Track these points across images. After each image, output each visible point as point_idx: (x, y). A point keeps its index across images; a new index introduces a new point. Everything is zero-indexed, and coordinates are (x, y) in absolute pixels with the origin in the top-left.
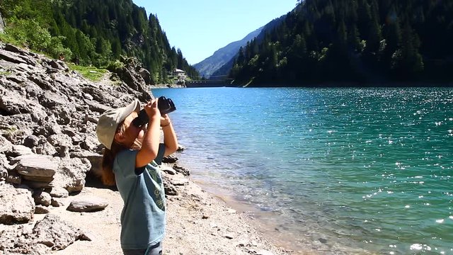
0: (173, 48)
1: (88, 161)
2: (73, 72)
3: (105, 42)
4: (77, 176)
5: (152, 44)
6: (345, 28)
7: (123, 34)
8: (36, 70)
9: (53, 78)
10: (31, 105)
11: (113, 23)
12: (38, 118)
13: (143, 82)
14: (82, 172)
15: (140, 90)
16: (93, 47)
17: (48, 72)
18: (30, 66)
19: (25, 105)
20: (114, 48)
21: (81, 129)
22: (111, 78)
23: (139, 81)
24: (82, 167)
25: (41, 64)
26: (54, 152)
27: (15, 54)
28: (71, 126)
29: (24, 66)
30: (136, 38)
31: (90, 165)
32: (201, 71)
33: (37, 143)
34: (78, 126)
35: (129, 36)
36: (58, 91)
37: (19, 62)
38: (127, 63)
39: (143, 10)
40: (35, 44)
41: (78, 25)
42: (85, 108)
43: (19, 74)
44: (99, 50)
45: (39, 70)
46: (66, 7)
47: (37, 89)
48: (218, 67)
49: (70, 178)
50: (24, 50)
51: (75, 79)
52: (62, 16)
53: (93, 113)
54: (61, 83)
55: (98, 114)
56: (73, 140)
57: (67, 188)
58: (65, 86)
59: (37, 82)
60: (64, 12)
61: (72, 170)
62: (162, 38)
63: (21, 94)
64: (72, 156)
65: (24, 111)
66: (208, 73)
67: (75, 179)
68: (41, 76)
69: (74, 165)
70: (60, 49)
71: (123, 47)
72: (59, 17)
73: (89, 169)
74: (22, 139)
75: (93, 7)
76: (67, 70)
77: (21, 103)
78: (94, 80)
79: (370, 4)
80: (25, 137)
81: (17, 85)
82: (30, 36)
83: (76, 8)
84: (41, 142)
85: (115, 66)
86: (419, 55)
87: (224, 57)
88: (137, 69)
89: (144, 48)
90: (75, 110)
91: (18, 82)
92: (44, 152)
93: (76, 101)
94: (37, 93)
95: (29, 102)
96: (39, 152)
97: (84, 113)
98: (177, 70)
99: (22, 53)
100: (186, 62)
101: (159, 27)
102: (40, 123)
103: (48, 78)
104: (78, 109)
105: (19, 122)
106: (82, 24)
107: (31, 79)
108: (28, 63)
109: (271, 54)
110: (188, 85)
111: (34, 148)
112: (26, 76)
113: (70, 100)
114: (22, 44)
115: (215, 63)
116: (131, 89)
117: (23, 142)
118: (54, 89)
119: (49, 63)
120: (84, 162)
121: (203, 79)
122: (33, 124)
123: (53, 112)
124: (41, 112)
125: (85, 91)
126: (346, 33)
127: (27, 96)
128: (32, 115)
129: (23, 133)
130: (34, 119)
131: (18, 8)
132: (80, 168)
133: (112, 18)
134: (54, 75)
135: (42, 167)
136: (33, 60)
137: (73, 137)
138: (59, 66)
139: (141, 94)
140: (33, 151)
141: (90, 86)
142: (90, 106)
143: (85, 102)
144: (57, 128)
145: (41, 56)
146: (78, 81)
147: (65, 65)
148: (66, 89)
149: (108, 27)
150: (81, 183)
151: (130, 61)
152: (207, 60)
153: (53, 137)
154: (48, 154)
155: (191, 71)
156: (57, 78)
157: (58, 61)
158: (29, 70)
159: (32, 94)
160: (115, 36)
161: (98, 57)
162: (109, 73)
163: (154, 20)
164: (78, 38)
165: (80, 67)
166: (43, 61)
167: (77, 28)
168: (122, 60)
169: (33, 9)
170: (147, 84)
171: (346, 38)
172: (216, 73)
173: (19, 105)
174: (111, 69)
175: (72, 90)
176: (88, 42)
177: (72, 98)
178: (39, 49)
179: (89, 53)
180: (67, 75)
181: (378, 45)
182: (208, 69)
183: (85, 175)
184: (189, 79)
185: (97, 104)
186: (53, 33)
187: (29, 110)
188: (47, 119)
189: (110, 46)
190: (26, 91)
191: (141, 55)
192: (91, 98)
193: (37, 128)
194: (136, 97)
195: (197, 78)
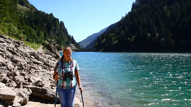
0: (70, 35)
1: (31, 90)
2: (27, 46)
3: (41, 32)
4: (25, 97)
5: (61, 33)
6: (141, 28)
7: (49, 29)
8: (11, 45)
9: (18, 49)
10: (7, 62)
11: (45, 24)
12: (10, 68)
13: (57, 50)
14: (28, 95)
15: (55, 53)
16: (36, 34)
17: (16, 46)
18: (8, 44)
19: (4, 62)
20: (45, 35)
21: (28, 72)
22: (43, 48)
23: (55, 50)
24: (28, 93)
25: (13, 43)
26: (16, 85)
27: (2, 39)
28: (24, 71)
29: (6, 44)
30: (54, 31)
31: (31, 92)
32: (81, 45)
33: (8, 81)
34: (27, 71)
35: (51, 30)
36: (19, 55)
37: (3, 42)
38: (50, 42)
39: (58, 19)
40: (11, 33)
41: (30, 25)
42: (31, 62)
43: (3, 48)
44: (38, 35)
45: (12, 46)
46: (25, 17)
47: (10, 54)
48: (88, 43)
49: (22, 98)
50: (6, 37)
51: (27, 50)
52: (24, 21)
53: (34, 65)
54: (21, 51)
55: (36, 65)
56: (25, 78)
57: (20, 103)
58: (23, 53)
59: (10, 51)
60: (24, 19)
61: (23, 94)
62: (65, 31)
63: (3, 57)
64: (24, 87)
65: (4, 65)
66: (84, 46)
67: (24, 99)
68: (13, 48)
69: (24, 92)
70: (22, 35)
71: (49, 34)
72: (22, 22)
73: (31, 93)
74: (2, 79)
75: (37, 17)
76: (24, 46)
77: (3, 62)
78: (36, 49)
79: (151, 19)
80: (3, 78)
81: (2, 53)
82: (9, 30)
83: (30, 18)
84: (10, 81)
85: (45, 43)
86: (172, 40)
87: (91, 39)
88: (54, 45)
89: (58, 35)
90: (27, 63)
91: (2, 51)
92: (11, 86)
93: (27, 59)
94: (10, 56)
95: (6, 60)
96: (9, 86)
97: (30, 65)
98: (71, 45)
99: (5, 38)
100: (75, 41)
101: (64, 27)
102: (10, 71)
103: (16, 49)
104: (28, 63)
105: (1, 70)
106: (32, 25)
107: (8, 50)
108: (7, 43)
109: (111, 39)
110: (76, 51)
111: (7, 84)
112: (6, 49)
113: (25, 59)
114: (6, 33)
115: (87, 42)
116: (51, 53)
117: (2, 80)
118: (18, 54)
119: (16, 42)
120: (29, 90)
121: (82, 48)
122: (7, 71)
123: (17, 65)
124: (11, 65)
125: (31, 55)
126: (142, 31)
127: (6, 58)
128: (7, 67)
129: (2, 76)
130: (8, 69)
131: (5, 18)
132: (27, 93)
133: (44, 22)
134: (19, 48)
135: (9, 95)
136: (10, 41)
137: (25, 76)
138: (21, 44)
139: (55, 55)
140: (6, 85)
141: (34, 53)
142: (33, 61)
143: (31, 60)
144: (18, 73)
145: (13, 39)
146: (28, 50)
147: (23, 43)
148: (23, 54)
149: (43, 26)
150: (27, 100)
151: (51, 41)
152: (84, 41)
153: (16, 77)
154: (13, 87)
155: (77, 45)
156: (19, 49)
157: (21, 42)
158: (7, 46)
159: (8, 57)
160: (45, 30)
161: (38, 39)
162: (42, 46)
163: (62, 23)
164: (30, 30)
165: (30, 43)
166: (14, 41)
167: (30, 26)
168: (48, 41)
169: (11, 19)
170: (58, 51)
171: (142, 32)
172: (88, 46)
173: (2, 63)
174: (43, 44)
175: (26, 54)
176: (34, 32)
177: (26, 58)
178: (13, 35)
179: (34, 37)
180: (24, 48)
181: (155, 35)
182: (84, 44)
183: (29, 96)
184: (76, 48)
185: (36, 61)
186: (19, 28)
187: (6, 64)
188: (13, 69)
189: (43, 34)
190: (6, 55)
191: (56, 38)
192: (34, 58)
193: (9, 73)
194: (53, 56)
195: (79, 48)
